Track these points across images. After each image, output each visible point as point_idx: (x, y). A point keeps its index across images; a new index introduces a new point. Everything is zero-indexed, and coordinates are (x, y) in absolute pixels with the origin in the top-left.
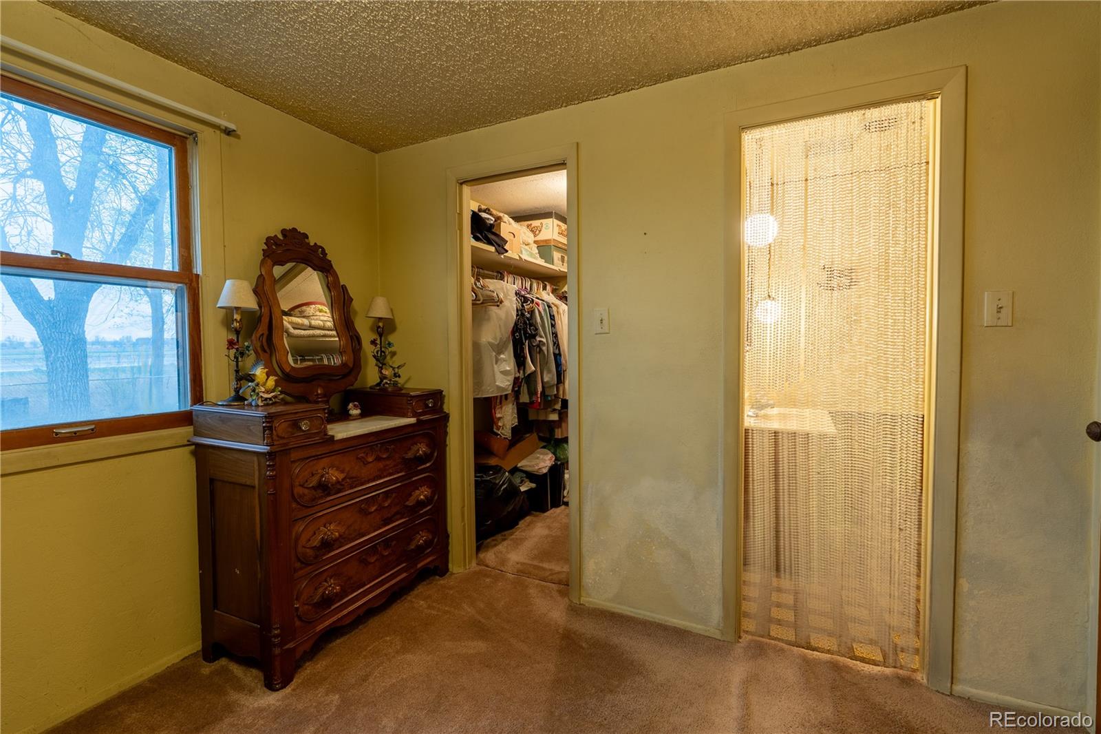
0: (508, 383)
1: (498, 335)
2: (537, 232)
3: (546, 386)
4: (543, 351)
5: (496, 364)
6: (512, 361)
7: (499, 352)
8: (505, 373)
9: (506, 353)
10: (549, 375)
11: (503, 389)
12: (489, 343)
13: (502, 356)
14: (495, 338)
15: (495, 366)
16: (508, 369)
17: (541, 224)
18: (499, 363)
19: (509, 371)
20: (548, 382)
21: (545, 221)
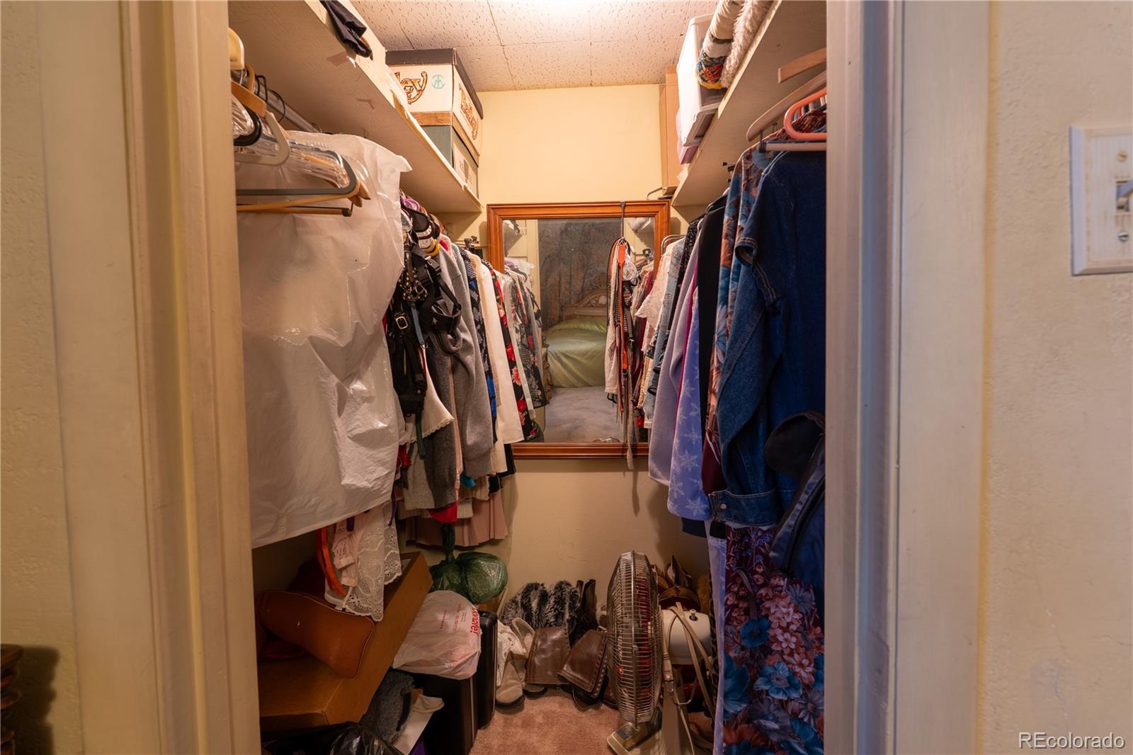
0: (382, 471)
1: (349, 317)
2: (414, 93)
3: (471, 455)
4: (465, 366)
5: (340, 414)
6: (390, 400)
7: (350, 375)
8: (369, 439)
9: (369, 374)
10: (479, 429)
11: (368, 494)
12: (314, 342)
13: (358, 386)
14: (338, 327)
15: (338, 422)
16: (381, 425)
17: (424, 75)
18: (347, 410)
19: (383, 430)
20: (476, 445)
21: (433, 70)
